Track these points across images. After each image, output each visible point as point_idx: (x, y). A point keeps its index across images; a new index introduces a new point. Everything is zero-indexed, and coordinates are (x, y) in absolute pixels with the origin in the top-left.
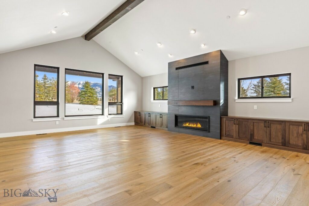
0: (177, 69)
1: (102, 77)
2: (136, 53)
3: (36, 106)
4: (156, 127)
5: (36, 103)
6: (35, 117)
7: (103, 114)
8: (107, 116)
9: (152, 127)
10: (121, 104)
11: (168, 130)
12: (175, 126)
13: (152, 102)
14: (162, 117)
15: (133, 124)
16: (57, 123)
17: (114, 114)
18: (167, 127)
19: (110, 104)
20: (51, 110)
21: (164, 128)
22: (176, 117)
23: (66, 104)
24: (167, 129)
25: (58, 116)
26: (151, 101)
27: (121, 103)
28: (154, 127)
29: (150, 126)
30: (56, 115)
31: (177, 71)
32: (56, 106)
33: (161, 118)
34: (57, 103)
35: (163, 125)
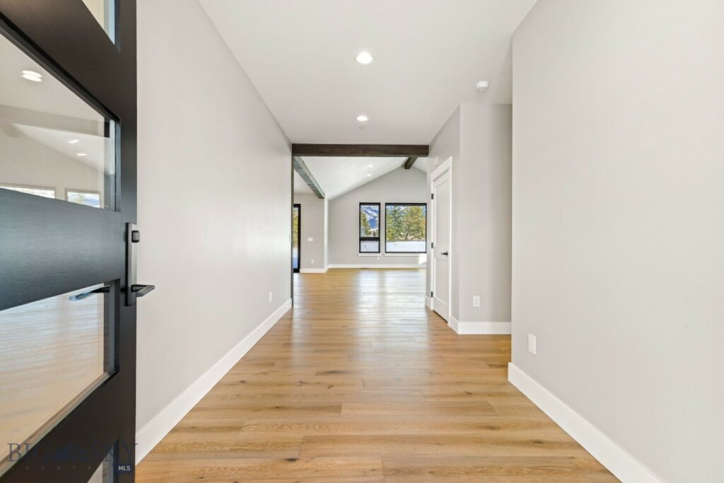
3: (362, 242)
5: (362, 239)
6: (360, 252)
16: (378, 258)
20: (372, 246)
25: (379, 252)
30: (377, 251)
32: (378, 243)
34: (378, 239)
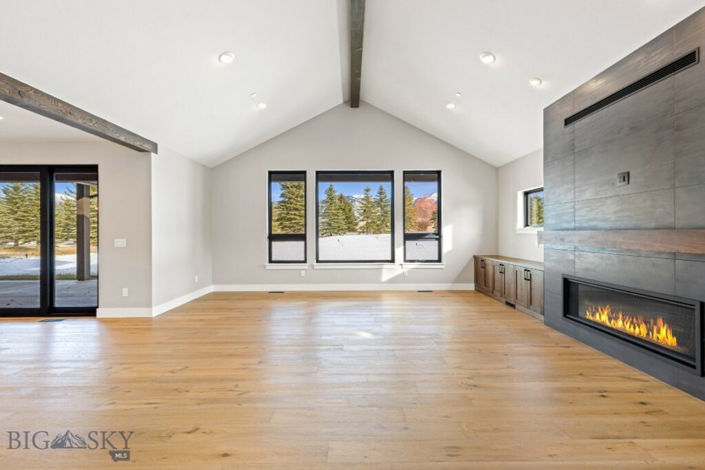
0: (568, 121)
1: (390, 178)
2: (451, 106)
3: (274, 243)
4: (517, 306)
5: (272, 238)
6: (271, 262)
7: (393, 261)
8: (401, 265)
9: (508, 304)
10: (437, 237)
11: (546, 324)
12: (565, 316)
13: (518, 232)
14: (530, 280)
15: (471, 286)
16: (303, 272)
17: (419, 261)
18: (543, 313)
19: (407, 237)
21: (536, 313)
22: (568, 284)
23: (320, 239)
24: (542, 317)
25: (305, 261)
26: (515, 230)
27: (436, 234)
28: (513, 306)
29: (504, 300)
30: (303, 259)
31: (570, 127)
32: (303, 243)
33: (529, 282)
34: (303, 237)
35: (533, 303)
